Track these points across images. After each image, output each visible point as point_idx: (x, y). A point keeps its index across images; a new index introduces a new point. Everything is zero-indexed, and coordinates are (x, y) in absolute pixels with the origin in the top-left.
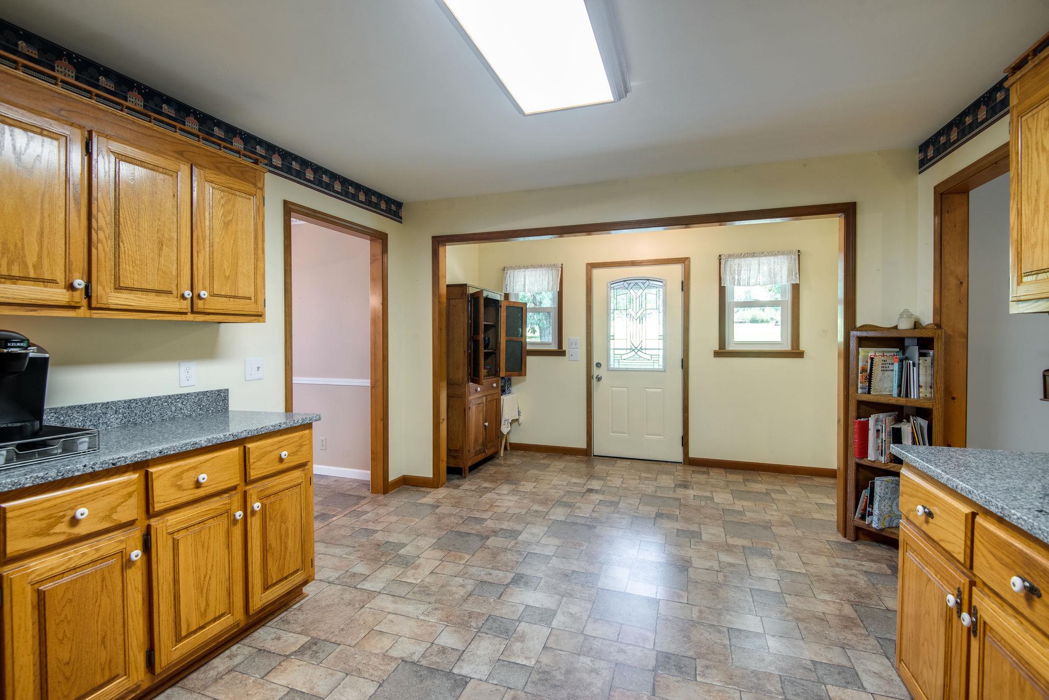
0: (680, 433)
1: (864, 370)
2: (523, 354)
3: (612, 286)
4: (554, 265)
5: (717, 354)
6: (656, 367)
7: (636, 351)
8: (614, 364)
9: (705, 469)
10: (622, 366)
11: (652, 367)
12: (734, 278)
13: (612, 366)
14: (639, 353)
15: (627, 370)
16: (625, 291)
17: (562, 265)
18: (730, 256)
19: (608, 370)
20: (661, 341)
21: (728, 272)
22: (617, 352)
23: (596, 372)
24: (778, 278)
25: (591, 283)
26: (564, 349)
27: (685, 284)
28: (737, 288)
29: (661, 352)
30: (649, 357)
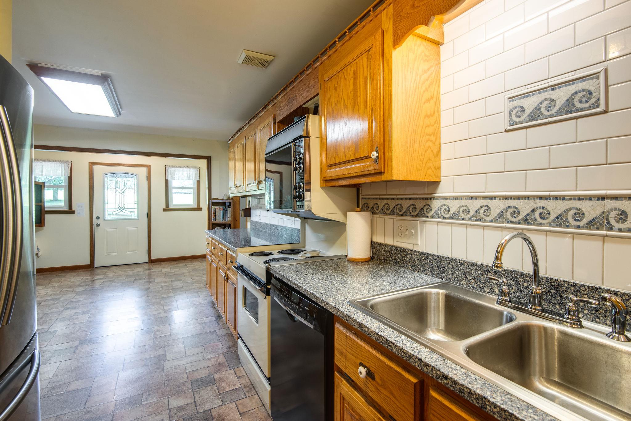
0: (147, 248)
1: (214, 213)
2: (42, 213)
3: (106, 175)
4: (66, 161)
5: (165, 210)
6: (133, 217)
7: (121, 210)
8: (107, 217)
9: (159, 263)
10: (114, 217)
11: (131, 218)
12: (172, 176)
13: (106, 218)
14: (123, 211)
15: (116, 220)
16: (114, 179)
17: (72, 161)
18: (170, 166)
19: (104, 220)
20: (136, 205)
21: (169, 173)
22: (109, 210)
23: (96, 221)
24: (191, 178)
25: (92, 173)
26: (73, 209)
27: (148, 177)
28: (173, 181)
29: (136, 210)
30: (129, 213)
